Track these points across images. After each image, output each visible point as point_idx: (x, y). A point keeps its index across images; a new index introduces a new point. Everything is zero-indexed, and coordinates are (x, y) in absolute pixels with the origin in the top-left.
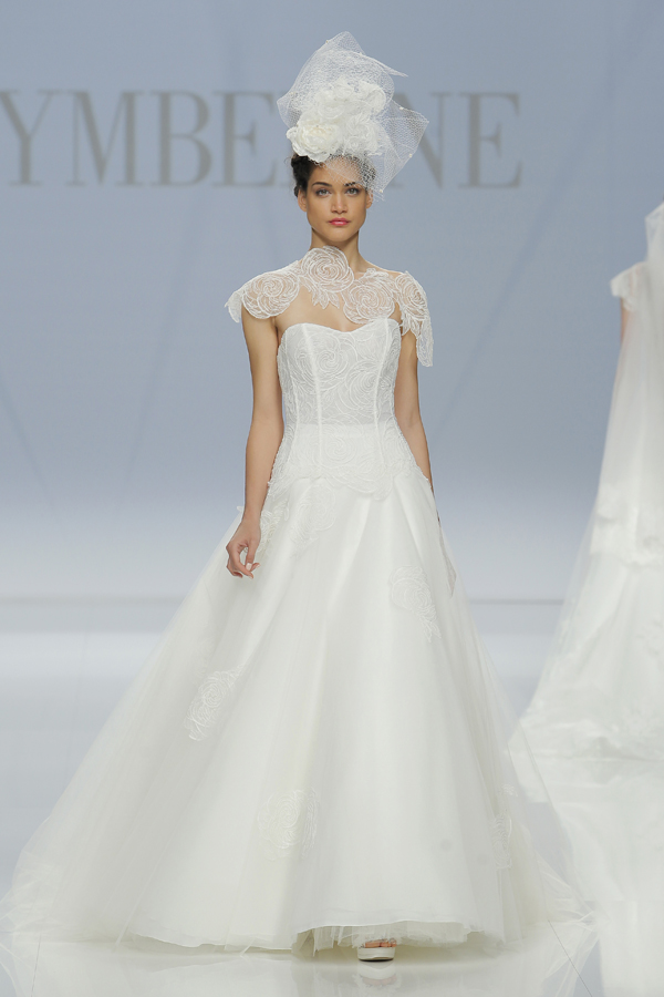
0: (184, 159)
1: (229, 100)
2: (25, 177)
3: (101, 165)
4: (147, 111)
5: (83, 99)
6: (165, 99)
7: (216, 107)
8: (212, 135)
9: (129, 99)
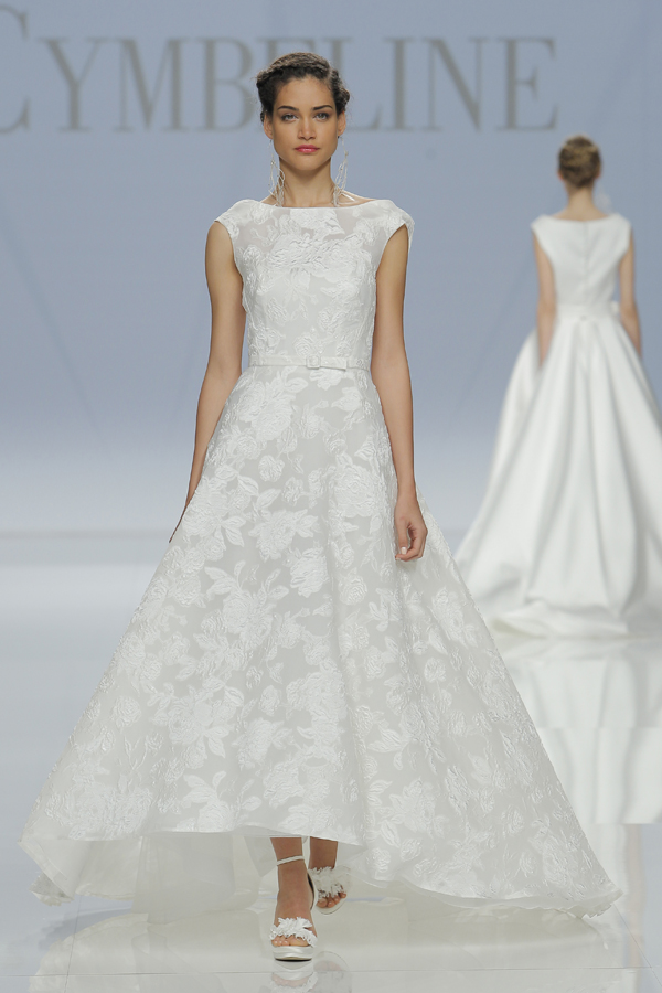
1: (272, 46)
2: (74, 122)
3: (147, 110)
4: (192, 58)
5: (130, 47)
6: (210, 46)
9: (174, 46)
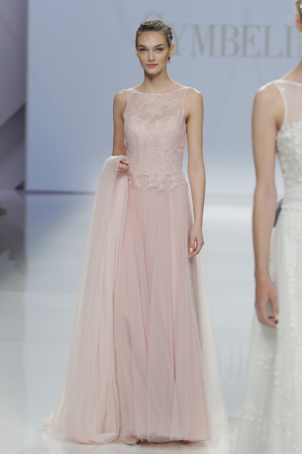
0: (230, 47)
1: (245, 28)
3: (202, 49)
4: (218, 32)
5: (196, 27)
6: (224, 28)
7: (241, 30)
8: (239, 40)
9: (212, 28)
